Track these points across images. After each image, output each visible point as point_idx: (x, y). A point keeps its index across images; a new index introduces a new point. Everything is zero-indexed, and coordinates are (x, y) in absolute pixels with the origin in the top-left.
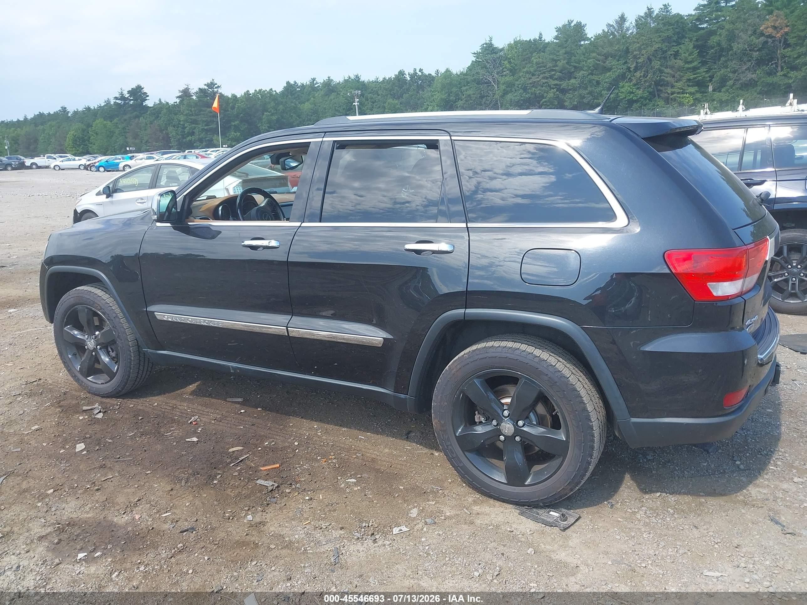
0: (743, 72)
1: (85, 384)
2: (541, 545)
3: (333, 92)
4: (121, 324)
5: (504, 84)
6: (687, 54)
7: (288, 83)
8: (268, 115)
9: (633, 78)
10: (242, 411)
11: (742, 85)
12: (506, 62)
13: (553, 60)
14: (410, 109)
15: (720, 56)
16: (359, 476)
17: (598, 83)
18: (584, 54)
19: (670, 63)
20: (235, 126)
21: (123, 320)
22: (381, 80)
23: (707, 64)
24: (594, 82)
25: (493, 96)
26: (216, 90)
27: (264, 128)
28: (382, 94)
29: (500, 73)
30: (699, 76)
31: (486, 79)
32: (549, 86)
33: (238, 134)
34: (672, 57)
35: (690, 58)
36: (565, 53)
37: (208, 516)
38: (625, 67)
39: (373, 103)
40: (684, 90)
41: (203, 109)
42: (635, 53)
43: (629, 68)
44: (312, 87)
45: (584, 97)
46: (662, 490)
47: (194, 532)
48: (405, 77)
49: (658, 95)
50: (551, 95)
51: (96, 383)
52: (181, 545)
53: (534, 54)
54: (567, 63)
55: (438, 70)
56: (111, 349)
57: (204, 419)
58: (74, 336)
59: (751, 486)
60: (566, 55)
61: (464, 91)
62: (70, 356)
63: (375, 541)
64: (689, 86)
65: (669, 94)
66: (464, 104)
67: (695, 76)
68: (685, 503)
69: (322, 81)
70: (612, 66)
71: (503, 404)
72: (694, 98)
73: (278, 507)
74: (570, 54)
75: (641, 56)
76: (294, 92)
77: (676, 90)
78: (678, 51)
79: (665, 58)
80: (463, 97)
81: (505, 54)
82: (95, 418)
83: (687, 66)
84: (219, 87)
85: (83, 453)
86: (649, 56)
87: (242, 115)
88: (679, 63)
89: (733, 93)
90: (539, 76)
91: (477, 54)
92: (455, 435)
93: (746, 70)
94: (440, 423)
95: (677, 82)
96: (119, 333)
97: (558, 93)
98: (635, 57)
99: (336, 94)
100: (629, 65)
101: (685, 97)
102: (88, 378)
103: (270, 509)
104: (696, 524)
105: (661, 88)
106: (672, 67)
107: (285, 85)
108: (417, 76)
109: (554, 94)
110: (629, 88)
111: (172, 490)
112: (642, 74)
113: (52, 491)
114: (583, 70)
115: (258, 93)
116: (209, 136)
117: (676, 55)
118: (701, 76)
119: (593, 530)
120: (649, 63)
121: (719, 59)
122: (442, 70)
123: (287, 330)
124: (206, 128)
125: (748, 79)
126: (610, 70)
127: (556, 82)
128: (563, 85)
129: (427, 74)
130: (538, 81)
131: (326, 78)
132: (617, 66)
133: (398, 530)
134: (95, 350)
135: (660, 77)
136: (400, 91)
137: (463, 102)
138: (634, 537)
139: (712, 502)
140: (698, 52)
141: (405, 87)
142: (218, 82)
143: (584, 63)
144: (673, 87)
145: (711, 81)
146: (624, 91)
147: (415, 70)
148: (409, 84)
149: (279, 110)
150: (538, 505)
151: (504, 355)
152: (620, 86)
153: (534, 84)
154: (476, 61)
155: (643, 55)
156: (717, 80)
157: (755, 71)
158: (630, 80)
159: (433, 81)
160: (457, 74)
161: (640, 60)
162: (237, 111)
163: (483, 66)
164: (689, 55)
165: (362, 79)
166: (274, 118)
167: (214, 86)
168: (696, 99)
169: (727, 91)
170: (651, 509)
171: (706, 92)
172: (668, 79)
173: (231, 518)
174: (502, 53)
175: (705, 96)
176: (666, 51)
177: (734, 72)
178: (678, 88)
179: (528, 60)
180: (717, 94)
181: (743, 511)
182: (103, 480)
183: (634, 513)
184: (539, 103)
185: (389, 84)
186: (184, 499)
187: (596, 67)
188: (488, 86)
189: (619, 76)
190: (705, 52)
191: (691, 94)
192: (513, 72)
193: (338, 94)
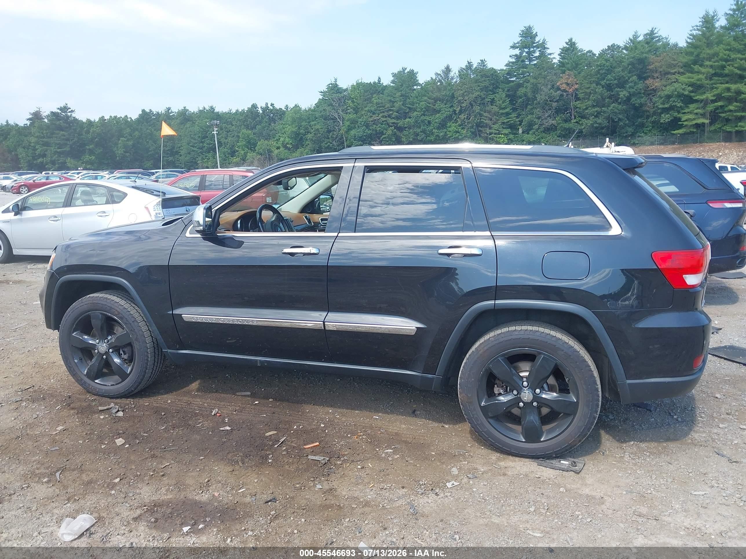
0: (546, 119)
1: (92, 386)
2: (567, 485)
3: (189, 121)
4: (139, 328)
5: (348, 120)
6: (501, 101)
7: (143, 111)
8: (125, 140)
9: (458, 120)
10: (257, 402)
11: (545, 129)
12: (350, 102)
13: (390, 101)
14: (263, 139)
15: (527, 104)
16: (393, 447)
17: (429, 122)
18: (417, 98)
19: (487, 108)
20: (89, 149)
21: (142, 324)
22: (234, 111)
23: (517, 111)
24: (426, 121)
25: (339, 131)
26: (69, 114)
27: (119, 152)
28: (236, 125)
29: (345, 111)
30: (511, 121)
31: (332, 116)
32: (388, 124)
33: (93, 157)
34: (489, 103)
35: (503, 106)
36: (401, 96)
37: (280, 488)
38: (451, 110)
39: (228, 132)
40: (500, 131)
41: (57, 132)
42: (459, 98)
43: (455, 111)
44: (167, 116)
45: (418, 135)
46: (633, 439)
47: (277, 502)
48: (257, 110)
49: (479, 135)
50: (389, 132)
51: (106, 385)
52: (274, 512)
53: (374, 96)
54: (403, 104)
55: (287, 106)
56: (123, 351)
57: (225, 411)
58: (83, 341)
59: (692, 432)
60: (401, 98)
61: (312, 126)
62: (76, 361)
63: (437, 494)
64: (503, 128)
65: (487, 134)
66: (313, 137)
67: (508, 120)
68: (653, 448)
69: (177, 111)
70: (441, 108)
71: (522, 377)
72: (508, 138)
73: (338, 476)
74: (405, 97)
75: (464, 101)
76: (149, 120)
77: (493, 131)
78: (494, 99)
79: (484, 104)
80: (312, 131)
81: (349, 94)
82: (116, 416)
83: (501, 111)
84: (72, 111)
85: (126, 447)
86: (471, 102)
87: (97, 139)
88: (495, 109)
89: (539, 135)
90: (379, 114)
91: (323, 93)
92: (480, 406)
93: (548, 117)
94: (467, 396)
95: (494, 125)
96: (137, 336)
97: (395, 130)
98: (459, 102)
99: (191, 123)
100: (455, 108)
101: (500, 137)
102: (96, 381)
103: (333, 477)
104: (669, 461)
105: (481, 129)
106: (489, 112)
107: (141, 113)
108: (268, 110)
109: (392, 131)
110: (455, 128)
111: (233, 470)
112: (466, 117)
113: (118, 480)
114: (416, 111)
115: (114, 119)
116: (61, 159)
117: (492, 101)
118: (513, 120)
119: (599, 472)
120: (471, 107)
121: (526, 107)
122: (291, 106)
123: (324, 325)
124: (59, 150)
125: (550, 124)
126: (439, 111)
127: (394, 121)
128: (400, 124)
129: (278, 109)
130: (378, 119)
131: (181, 108)
132: (445, 109)
133: (451, 484)
134: (107, 353)
135: (480, 119)
136: (253, 123)
137: (313, 135)
138: (631, 474)
139: (672, 446)
140: (509, 101)
141: (258, 119)
142: (72, 107)
143: (417, 105)
144: (490, 128)
145: (520, 124)
146: (451, 130)
147: (267, 104)
148: (262, 116)
149: (135, 136)
150: (551, 456)
151: (527, 337)
152: (448, 126)
153: (375, 122)
154: (323, 99)
155: (466, 101)
156: (526, 124)
157: (555, 118)
158: (456, 121)
159: (284, 115)
160: (305, 110)
161: (463, 105)
162: (91, 135)
163: (329, 103)
164: (503, 103)
165: (216, 110)
166: (130, 143)
167: (67, 110)
168: (510, 139)
169: (534, 133)
170: (632, 453)
171: (517, 134)
172: (487, 121)
173: (303, 488)
174: (345, 93)
175: (517, 137)
176: (484, 98)
177: (539, 118)
178: (495, 129)
179: (369, 100)
180: (526, 136)
181: (696, 450)
182: (163, 467)
183: (622, 457)
184: (379, 139)
185: (242, 116)
186: (249, 477)
187: (427, 109)
188: (334, 122)
189: (446, 117)
190: (515, 101)
191: (505, 134)
192: (356, 110)
193: (193, 123)
